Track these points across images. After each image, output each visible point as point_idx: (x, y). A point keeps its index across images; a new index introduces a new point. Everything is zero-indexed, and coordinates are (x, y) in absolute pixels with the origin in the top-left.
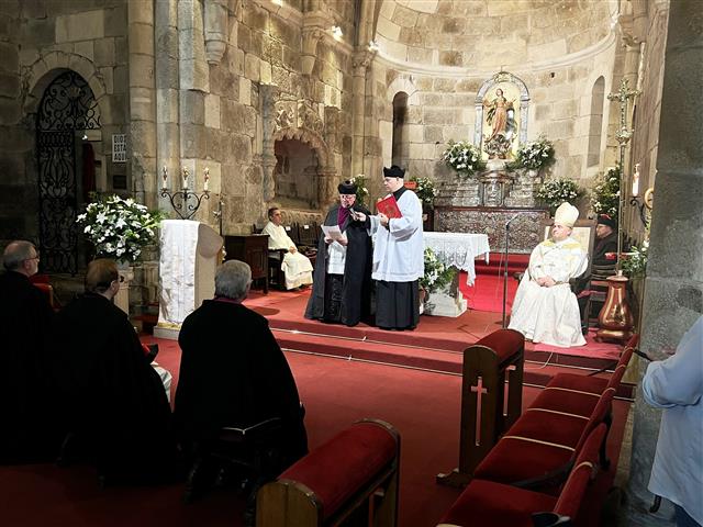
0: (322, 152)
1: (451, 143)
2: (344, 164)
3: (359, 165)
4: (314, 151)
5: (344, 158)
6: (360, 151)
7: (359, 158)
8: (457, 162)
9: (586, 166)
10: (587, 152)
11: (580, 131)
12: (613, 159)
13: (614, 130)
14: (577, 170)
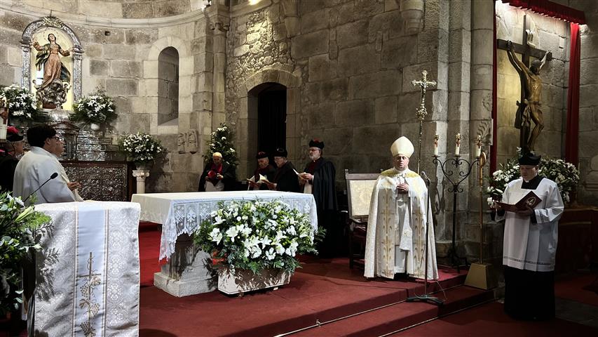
9: (157, 125)
10: (157, 111)
11: (146, 92)
12: (209, 121)
13: (208, 96)
14: (144, 126)
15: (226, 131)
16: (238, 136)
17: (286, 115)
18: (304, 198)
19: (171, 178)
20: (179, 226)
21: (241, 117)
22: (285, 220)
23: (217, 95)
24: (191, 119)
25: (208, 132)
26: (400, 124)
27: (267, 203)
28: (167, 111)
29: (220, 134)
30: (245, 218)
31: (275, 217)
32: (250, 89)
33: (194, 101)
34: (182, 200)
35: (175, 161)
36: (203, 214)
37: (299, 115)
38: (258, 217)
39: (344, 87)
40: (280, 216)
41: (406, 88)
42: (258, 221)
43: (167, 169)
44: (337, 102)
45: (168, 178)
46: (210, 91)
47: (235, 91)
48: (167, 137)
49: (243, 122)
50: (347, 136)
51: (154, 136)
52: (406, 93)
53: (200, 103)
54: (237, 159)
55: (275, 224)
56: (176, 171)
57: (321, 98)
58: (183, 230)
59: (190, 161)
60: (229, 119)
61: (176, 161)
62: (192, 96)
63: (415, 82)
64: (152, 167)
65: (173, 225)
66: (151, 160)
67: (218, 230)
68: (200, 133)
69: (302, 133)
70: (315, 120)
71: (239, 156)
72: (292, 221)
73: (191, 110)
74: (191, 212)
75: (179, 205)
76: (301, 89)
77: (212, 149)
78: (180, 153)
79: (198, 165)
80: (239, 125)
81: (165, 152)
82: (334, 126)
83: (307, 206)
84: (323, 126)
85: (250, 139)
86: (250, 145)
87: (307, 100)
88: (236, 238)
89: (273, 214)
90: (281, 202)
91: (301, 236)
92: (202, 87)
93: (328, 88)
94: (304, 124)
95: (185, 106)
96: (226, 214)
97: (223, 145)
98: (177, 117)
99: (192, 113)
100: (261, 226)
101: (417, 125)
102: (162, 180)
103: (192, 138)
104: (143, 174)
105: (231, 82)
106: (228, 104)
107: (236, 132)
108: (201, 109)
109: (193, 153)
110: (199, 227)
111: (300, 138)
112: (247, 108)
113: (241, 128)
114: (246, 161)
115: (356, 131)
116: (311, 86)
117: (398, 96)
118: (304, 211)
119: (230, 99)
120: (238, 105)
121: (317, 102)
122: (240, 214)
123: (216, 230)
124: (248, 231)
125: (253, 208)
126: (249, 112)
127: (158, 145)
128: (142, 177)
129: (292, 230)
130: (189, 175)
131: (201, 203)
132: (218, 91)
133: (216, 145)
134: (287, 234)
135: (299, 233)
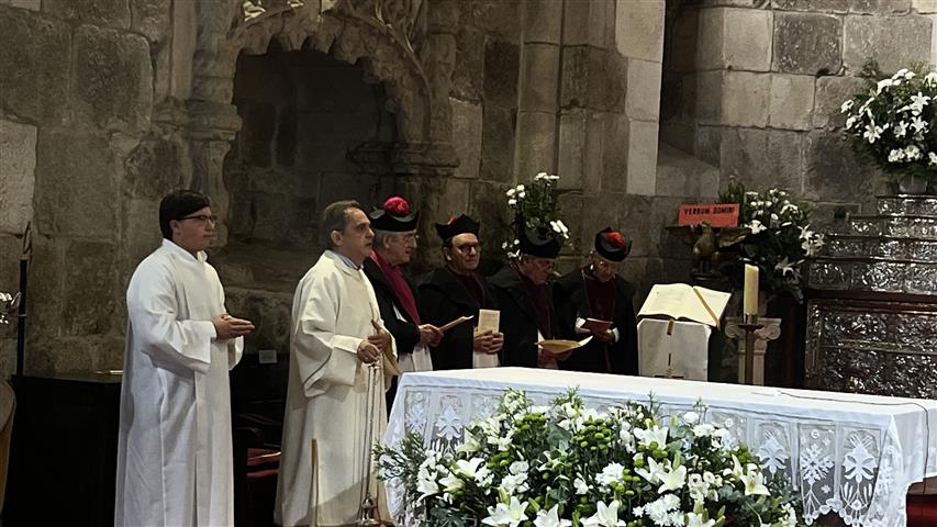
0: (409, 94)
1: (872, 72)
2: (487, 136)
3: (542, 142)
4: (381, 90)
5: (488, 118)
6: (547, 92)
7: (544, 119)
8: (889, 140)
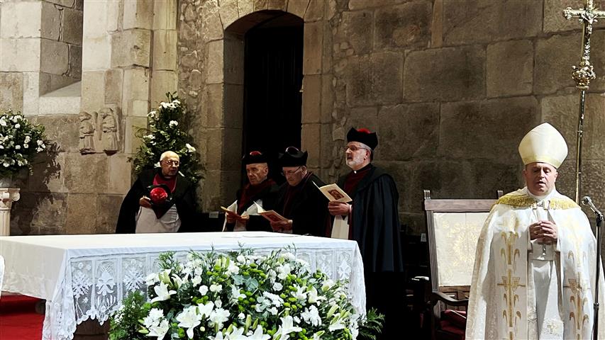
9: (38, 96)
10: (38, 68)
11: (16, 28)
12: (144, 88)
13: (144, 37)
14: (11, 99)
15: (178, 109)
16: (203, 119)
17: (302, 76)
18: (338, 250)
19: (64, 204)
20: (81, 304)
21: (210, 80)
22: (299, 294)
23: (160, 35)
24: (108, 83)
25: (140, 111)
26: (538, 96)
27: (261, 258)
28: (59, 67)
29: (166, 115)
30: (217, 288)
31: (278, 287)
32: (228, 23)
33: (113, 48)
34: (87, 250)
35: (74, 169)
36: (130, 279)
37: (328, 77)
38: (243, 287)
39: (421, 19)
40: (287, 285)
41: (552, 23)
42: (244, 296)
43: (56, 185)
44: (407, 51)
45: (57, 204)
46: (148, 27)
47: (198, 28)
48: (56, 120)
49: (213, 91)
50: (427, 121)
51: (31, 118)
52: (551, 34)
53: (127, 52)
54: (201, 167)
55: (277, 300)
56: (75, 189)
57: (375, 43)
58: (89, 313)
59: (103, 169)
60: (185, 84)
61: (76, 169)
62: (109, 38)
63: (570, 12)
64: (25, 181)
65: (68, 302)
66: (25, 167)
67: (160, 313)
68: (125, 112)
69: (334, 114)
70: (361, 87)
71: (204, 160)
72: (314, 297)
73: (108, 66)
74: (106, 276)
75: (82, 261)
76: (333, 24)
77: (149, 145)
78: (83, 152)
79: (120, 179)
80: (204, 95)
81: (52, 151)
82: (402, 101)
83: (344, 265)
84: (379, 101)
85: (227, 125)
86: (226, 137)
87: (344, 46)
88: (196, 330)
89: (273, 280)
90: (291, 256)
91: (332, 328)
92: (130, 20)
93: (389, 23)
94: (339, 97)
95: (95, 56)
96: (177, 279)
97: (171, 139)
98: (80, 79)
99: (109, 73)
100: (248, 306)
101: (574, 100)
102: (45, 208)
103: (109, 123)
104: (7, 195)
105: (190, 10)
106: (184, 54)
107: (198, 113)
108: (129, 63)
109: (110, 153)
110: (121, 307)
111: (330, 124)
112: (222, 62)
113: (209, 102)
114: (219, 172)
115: (446, 110)
116: (353, 19)
117: (534, 39)
118: (338, 274)
119: (187, 44)
120: (204, 57)
121: (366, 50)
122: (205, 282)
123: (157, 314)
124: (221, 316)
125: (233, 268)
126: (224, 69)
127: (39, 137)
128: (5, 201)
129: (312, 316)
130: (103, 198)
131: (127, 256)
132: (163, 26)
133: (159, 137)
134: (302, 324)
135: (327, 321)
